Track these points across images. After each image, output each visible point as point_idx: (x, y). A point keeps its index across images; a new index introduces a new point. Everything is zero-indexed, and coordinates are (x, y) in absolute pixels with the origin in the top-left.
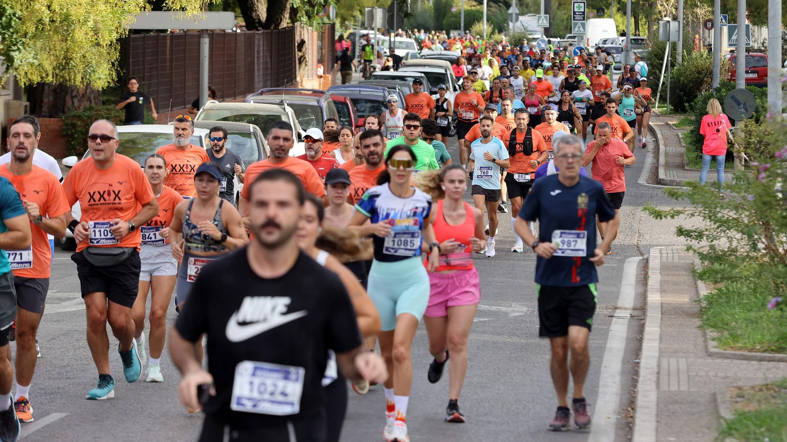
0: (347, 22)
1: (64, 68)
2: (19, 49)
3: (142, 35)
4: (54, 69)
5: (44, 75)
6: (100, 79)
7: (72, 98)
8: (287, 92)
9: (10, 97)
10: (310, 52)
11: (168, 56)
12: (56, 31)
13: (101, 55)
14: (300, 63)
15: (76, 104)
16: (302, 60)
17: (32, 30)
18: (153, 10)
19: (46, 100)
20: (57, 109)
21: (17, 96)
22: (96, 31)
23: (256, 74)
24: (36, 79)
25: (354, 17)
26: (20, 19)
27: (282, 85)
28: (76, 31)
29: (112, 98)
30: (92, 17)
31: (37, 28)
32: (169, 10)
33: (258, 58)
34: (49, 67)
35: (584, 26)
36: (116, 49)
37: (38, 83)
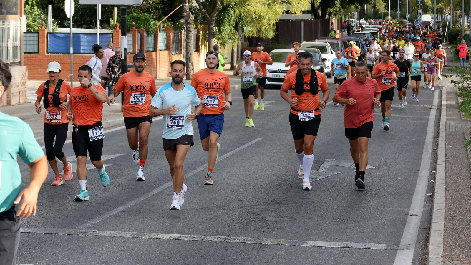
0: (346, 17)
1: (259, 32)
2: (246, 26)
3: (283, 21)
4: (256, 32)
5: (253, 34)
6: (270, 35)
8: (328, 39)
10: (335, 26)
11: (291, 28)
12: (257, 20)
13: (270, 28)
17: (250, 20)
18: (286, 13)
19: (254, 42)
21: (245, 41)
22: (269, 20)
23: (318, 33)
24: (251, 35)
25: (348, 15)
26: (246, 17)
28: (263, 20)
30: (268, 16)
31: (251, 19)
32: (291, 13)
33: (319, 28)
34: (255, 32)
35: (421, 17)
36: (275, 26)
37: (251, 37)
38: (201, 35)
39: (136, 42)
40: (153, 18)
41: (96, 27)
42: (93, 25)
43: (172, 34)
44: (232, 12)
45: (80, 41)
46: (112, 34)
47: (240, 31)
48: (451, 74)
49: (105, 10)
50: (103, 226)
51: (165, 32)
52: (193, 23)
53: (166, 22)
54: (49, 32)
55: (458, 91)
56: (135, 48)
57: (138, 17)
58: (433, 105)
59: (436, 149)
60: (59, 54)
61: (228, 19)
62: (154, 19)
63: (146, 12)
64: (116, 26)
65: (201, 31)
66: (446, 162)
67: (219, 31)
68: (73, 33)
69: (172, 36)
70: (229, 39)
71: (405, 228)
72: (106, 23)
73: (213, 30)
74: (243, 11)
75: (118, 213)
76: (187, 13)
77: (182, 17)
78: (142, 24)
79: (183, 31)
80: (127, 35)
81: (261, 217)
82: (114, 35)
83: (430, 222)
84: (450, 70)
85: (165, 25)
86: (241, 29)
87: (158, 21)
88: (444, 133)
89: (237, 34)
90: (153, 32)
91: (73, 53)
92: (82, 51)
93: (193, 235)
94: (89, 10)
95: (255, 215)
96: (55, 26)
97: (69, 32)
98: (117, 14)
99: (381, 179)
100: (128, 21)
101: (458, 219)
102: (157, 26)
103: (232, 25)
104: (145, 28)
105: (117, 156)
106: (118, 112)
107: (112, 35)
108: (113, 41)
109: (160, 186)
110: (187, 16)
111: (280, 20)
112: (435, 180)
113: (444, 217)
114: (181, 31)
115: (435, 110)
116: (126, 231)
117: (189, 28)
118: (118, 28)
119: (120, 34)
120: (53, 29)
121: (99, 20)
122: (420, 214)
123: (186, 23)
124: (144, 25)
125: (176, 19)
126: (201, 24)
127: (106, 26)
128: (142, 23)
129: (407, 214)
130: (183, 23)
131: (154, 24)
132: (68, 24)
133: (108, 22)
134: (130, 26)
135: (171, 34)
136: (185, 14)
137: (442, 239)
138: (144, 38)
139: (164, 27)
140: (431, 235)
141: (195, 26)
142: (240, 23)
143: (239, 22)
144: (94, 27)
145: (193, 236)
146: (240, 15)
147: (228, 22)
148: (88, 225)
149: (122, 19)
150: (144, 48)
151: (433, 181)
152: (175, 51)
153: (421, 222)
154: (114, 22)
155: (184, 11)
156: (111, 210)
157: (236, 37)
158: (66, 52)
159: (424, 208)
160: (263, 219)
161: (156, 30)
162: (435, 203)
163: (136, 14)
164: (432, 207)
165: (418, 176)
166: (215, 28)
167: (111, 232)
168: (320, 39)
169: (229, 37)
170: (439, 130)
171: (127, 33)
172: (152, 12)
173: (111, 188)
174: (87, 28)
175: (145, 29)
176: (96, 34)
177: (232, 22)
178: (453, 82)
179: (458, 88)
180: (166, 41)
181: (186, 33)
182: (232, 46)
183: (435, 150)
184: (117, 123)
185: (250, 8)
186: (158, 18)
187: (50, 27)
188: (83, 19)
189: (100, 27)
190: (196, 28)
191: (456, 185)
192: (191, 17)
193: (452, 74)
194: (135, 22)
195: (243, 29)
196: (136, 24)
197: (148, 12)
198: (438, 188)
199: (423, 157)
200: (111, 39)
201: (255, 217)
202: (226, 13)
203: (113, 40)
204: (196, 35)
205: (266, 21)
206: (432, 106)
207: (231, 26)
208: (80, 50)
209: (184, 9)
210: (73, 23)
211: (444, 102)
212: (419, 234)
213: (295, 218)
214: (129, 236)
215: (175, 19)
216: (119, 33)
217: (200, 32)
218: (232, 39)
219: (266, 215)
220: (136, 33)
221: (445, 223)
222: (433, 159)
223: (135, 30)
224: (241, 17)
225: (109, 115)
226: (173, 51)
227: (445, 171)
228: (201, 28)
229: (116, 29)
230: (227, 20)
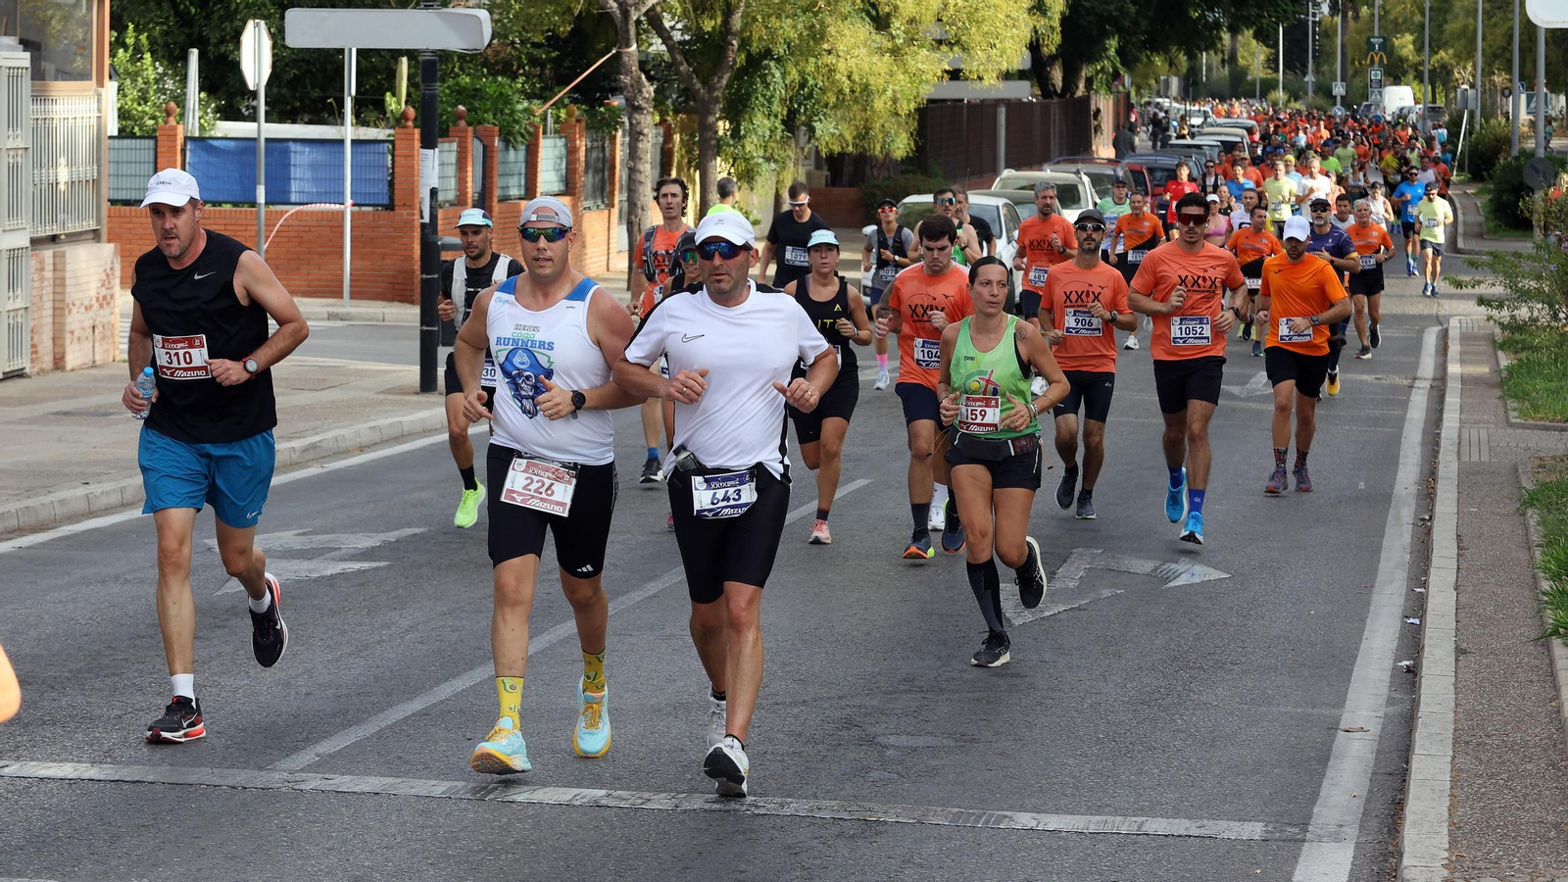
0: (1142, 91)
1: (864, 138)
2: (820, 119)
3: (939, 105)
4: (854, 138)
5: (844, 145)
6: (898, 148)
7: (872, 168)
8: (1084, 161)
9: (812, 167)
10: (1105, 120)
11: (965, 126)
12: (856, 101)
13: (899, 124)
14: (1096, 132)
15: (875, 173)
16: (1098, 128)
17: (833, 100)
18: (950, 79)
19: (846, 170)
20: (857, 179)
21: (818, 166)
23: (1052, 143)
24: (837, 149)
25: (1149, 85)
26: (821, 89)
27: (1078, 154)
28: (876, 100)
29: (911, 168)
30: (891, 86)
31: (837, 98)
32: (967, 79)
33: (1054, 126)
34: (849, 137)
35: (1380, 93)
36: (914, 119)
37: (839, 153)
38: (676, 149)
39: (470, 169)
40: (523, 92)
41: (339, 121)
42: (332, 113)
43: (584, 143)
44: (778, 75)
45: (289, 165)
46: (392, 142)
47: (802, 133)
48: (1477, 278)
49: (368, 64)
50: (359, 762)
51: (561, 137)
52: (651, 110)
53: (565, 106)
54: (189, 135)
55: (1498, 330)
56: (466, 187)
57: (476, 90)
58: (1419, 374)
59: (1427, 518)
60: (220, 205)
61: (764, 96)
62: (528, 93)
63: (503, 73)
64: (404, 116)
65: (678, 135)
66: (1458, 561)
67: (736, 134)
68: (267, 140)
69: (583, 148)
70: (768, 160)
71: (1327, 773)
72: (371, 107)
73: (717, 132)
74: (813, 69)
75: (406, 719)
76: (632, 78)
77: (616, 90)
78: (486, 111)
79: (620, 133)
80: (439, 145)
81: (866, 735)
82: (397, 146)
83: (1406, 752)
84: (1472, 264)
85: (563, 114)
86: (804, 128)
87: (539, 102)
88: (1454, 467)
89: (793, 145)
90: (523, 136)
91: (267, 203)
92: (293, 198)
93: (649, 791)
94: (317, 66)
95: (847, 728)
96: (211, 115)
97: (256, 136)
98: (409, 80)
99: (1253, 613)
100: (442, 102)
101: (1496, 742)
102: (534, 116)
103: (776, 116)
104: (497, 123)
105: (406, 534)
106: (409, 393)
107: (390, 147)
108: (396, 164)
109: (541, 633)
110: (632, 86)
111: (931, 101)
112: (1422, 618)
113: (1452, 736)
114: (614, 133)
115: (1426, 392)
116: (430, 779)
117: (639, 123)
118: (410, 124)
119: (417, 144)
120: (201, 125)
121: (349, 98)
122: (1374, 728)
123: (630, 109)
124: (495, 115)
125: (598, 95)
126: (676, 112)
127: (372, 116)
128: (488, 106)
129: (1333, 727)
130: (619, 109)
131: (526, 110)
132: (251, 111)
133: (380, 105)
134: (448, 118)
135: (582, 144)
136: (626, 79)
137: (1446, 809)
138: (495, 154)
139: (557, 120)
140: (1411, 795)
141: (657, 118)
142: (802, 111)
143: (800, 105)
144: (335, 118)
145: (646, 795)
146: (802, 85)
147: (763, 105)
148: (308, 756)
149: (424, 95)
150: (494, 188)
151: (1417, 621)
152: (594, 198)
153: (1378, 752)
154: (399, 103)
155: (623, 71)
156: (382, 710)
157: (790, 153)
158: (242, 199)
159: (1387, 706)
160: (871, 741)
161: (531, 130)
162: (1422, 691)
163: (468, 80)
164: (1415, 704)
165: (1369, 604)
166: (721, 123)
167: (382, 779)
168: (1058, 162)
169: (768, 155)
170: (1436, 457)
171: (440, 140)
172: (521, 71)
173: (384, 638)
174: (310, 122)
175: (497, 129)
176: (341, 142)
177: (776, 107)
178: (1482, 301)
179: (1499, 323)
180: (564, 165)
181: (627, 139)
182: (778, 182)
183: (1424, 520)
184: (406, 429)
185: (834, 62)
186: (538, 92)
187: (194, 118)
188: (297, 95)
189: (354, 121)
190: (663, 122)
191: (1492, 635)
192: (644, 90)
193: (1481, 279)
194: (464, 105)
195: (812, 130)
196: (468, 110)
197: (509, 73)
198: (1432, 642)
199: (1385, 542)
200: (390, 157)
201: (845, 733)
202: (759, 76)
203: (393, 160)
204: (662, 149)
205: (885, 103)
206: (1415, 379)
207: (772, 118)
208: (289, 192)
209: (624, 63)
210: (268, 108)
211: (1454, 369)
212: (1370, 791)
213: (975, 739)
214: (442, 793)
215: (594, 94)
216: (413, 140)
217: (675, 137)
218: (776, 161)
219: (880, 729)
220: (470, 139)
221: (1454, 758)
222: (1419, 551)
223: (467, 131)
224: (806, 89)
225: (381, 403)
226: (586, 200)
227: (1456, 589)
228: (676, 125)
229: (405, 127)
230: (761, 99)
